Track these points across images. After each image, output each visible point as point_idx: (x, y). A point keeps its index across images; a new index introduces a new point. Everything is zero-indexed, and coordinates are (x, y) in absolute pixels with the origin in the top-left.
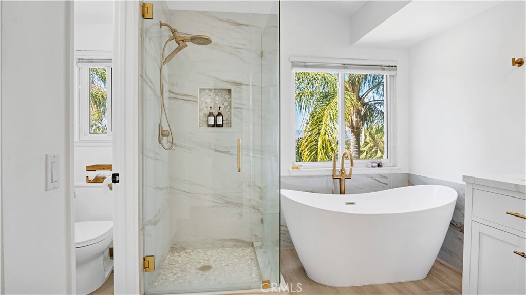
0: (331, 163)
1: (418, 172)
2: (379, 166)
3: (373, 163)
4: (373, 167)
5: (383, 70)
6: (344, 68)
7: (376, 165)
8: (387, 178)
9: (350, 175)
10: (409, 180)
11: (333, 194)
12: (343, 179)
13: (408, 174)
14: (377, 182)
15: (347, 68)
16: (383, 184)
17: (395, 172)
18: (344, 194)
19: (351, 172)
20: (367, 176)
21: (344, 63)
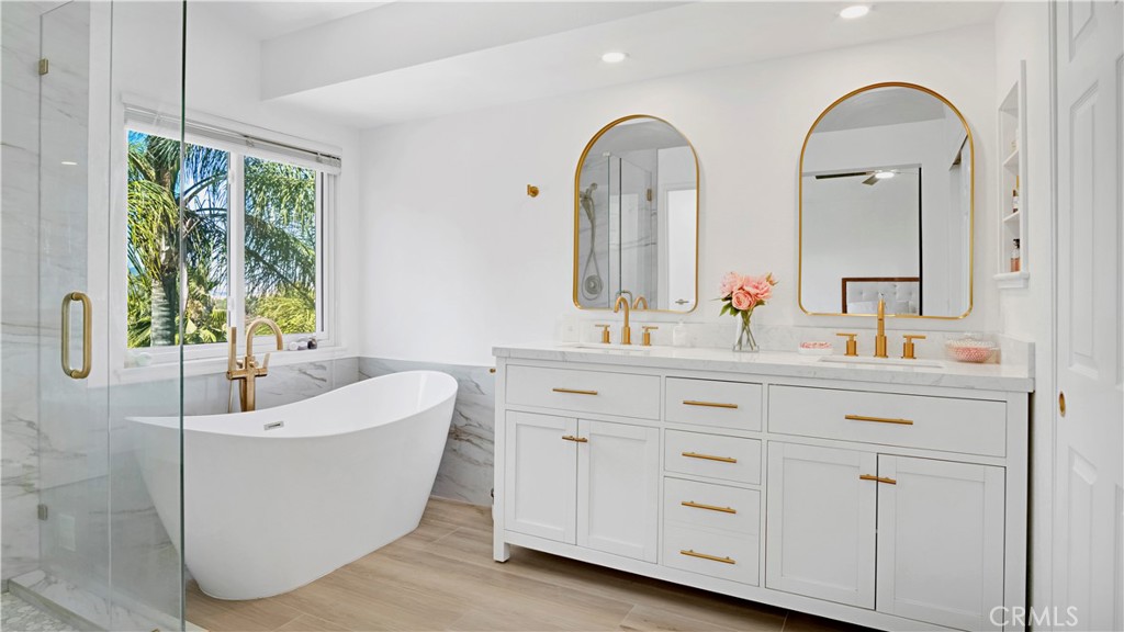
0: (225, 348)
1: (375, 352)
2: (311, 346)
3: (299, 341)
4: (300, 349)
5: (319, 161)
6: (248, 143)
7: (306, 344)
8: (324, 368)
9: (265, 368)
10: (362, 370)
11: (229, 412)
12: (250, 376)
13: (359, 358)
14: (309, 378)
15: (252, 145)
16: (319, 382)
17: (338, 355)
18: (254, 409)
19: (266, 362)
20: (291, 367)
21: (247, 133)
